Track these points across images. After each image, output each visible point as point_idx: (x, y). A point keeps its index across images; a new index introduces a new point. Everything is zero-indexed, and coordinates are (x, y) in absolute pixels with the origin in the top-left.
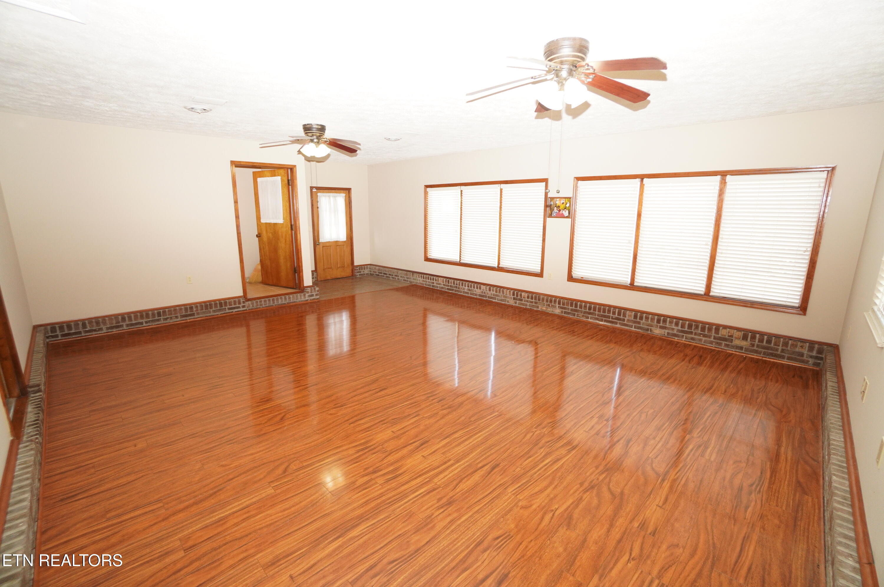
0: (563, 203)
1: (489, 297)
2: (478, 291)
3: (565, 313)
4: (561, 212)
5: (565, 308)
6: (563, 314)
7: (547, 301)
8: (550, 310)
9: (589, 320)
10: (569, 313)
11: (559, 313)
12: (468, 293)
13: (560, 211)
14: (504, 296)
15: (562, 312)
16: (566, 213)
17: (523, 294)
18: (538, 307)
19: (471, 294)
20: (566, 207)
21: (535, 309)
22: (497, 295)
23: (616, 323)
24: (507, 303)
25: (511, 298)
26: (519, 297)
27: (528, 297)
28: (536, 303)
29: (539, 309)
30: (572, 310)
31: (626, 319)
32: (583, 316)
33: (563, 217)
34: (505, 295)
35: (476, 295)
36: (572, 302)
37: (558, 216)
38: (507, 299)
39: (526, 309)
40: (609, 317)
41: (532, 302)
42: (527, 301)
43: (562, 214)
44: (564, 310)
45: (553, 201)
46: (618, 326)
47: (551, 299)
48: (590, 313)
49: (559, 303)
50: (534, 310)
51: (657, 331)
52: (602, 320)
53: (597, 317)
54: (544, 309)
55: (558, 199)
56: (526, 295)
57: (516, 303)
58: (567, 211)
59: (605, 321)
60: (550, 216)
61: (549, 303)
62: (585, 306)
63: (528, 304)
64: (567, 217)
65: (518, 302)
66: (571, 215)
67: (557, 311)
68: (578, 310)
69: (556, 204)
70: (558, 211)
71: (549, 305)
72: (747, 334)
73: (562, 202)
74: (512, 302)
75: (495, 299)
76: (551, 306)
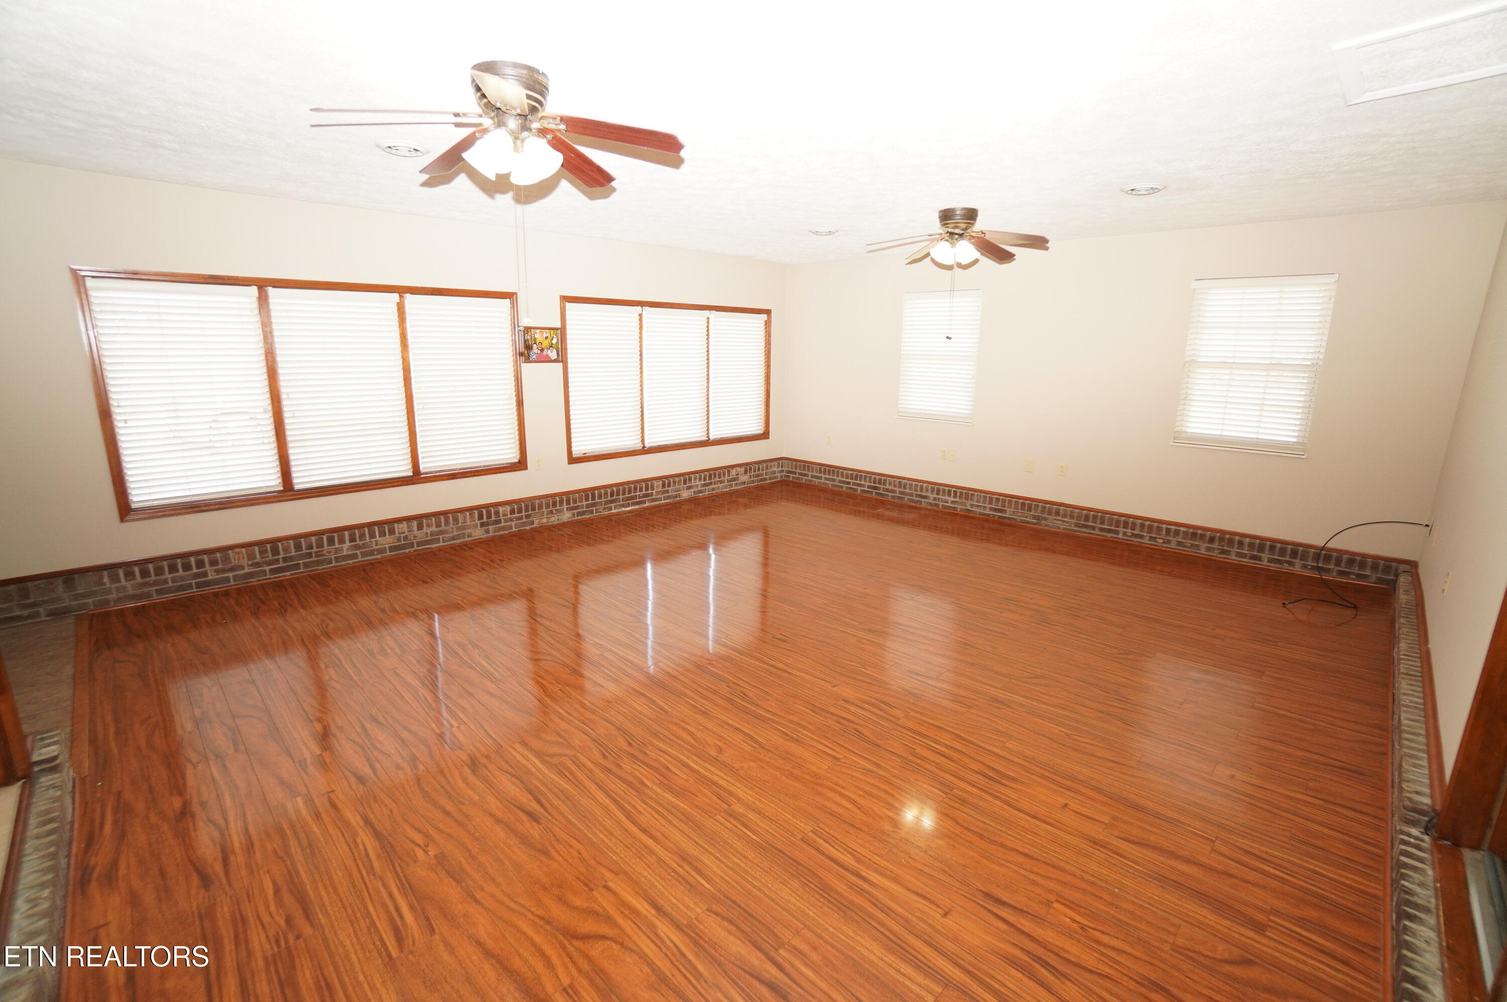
0: (547, 338)
1: (419, 544)
2: (387, 541)
3: (579, 514)
4: (545, 353)
5: (577, 508)
6: (576, 518)
7: (548, 506)
8: (554, 520)
9: (613, 511)
10: (584, 513)
11: (569, 518)
12: (355, 556)
13: (542, 350)
14: (459, 528)
15: (574, 515)
16: (553, 355)
17: (501, 509)
18: (532, 523)
19: (364, 554)
20: (552, 344)
21: (528, 528)
22: (441, 532)
23: (644, 502)
24: (467, 539)
25: (476, 526)
26: (493, 518)
27: (512, 512)
28: (527, 517)
29: (535, 526)
30: (587, 506)
31: (654, 492)
32: (604, 509)
33: (549, 360)
34: (460, 524)
35: (380, 551)
36: (588, 493)
37: (541, 360)
38: (466, 532)
39: (513, 535)
40: (635, 497)
41: (521, 518)
42: (511, 520)
43: (547, 355)
44: (576, 511)
45: (529, 334)
46: (647, 504)
47: (553, 501)
48: (612, 502)
49: (568, 503)
50: (526, 530)
51: (685, 494)
52: (628, 505)
53: (621, 503)
54: (545, 520)
55: (538, 331)
56: (509, 508)
57: (487, 532)
58: (555, 351)
59: (633, 504)
60: (528, 360)
61: (551, 508)
62: (606, 494)
63: (513, 523)
64: (555, 361)
65: (491, 528)
66: (562, 358)
67: (566, 516)
68: (597, 503)
69: (535, 339)
70: (539, 352)
71: (551, 512)
72: (747, 467)
73: (545, 335)
74: (479, 533)
75: (438, 541)
76: (554, 512)
